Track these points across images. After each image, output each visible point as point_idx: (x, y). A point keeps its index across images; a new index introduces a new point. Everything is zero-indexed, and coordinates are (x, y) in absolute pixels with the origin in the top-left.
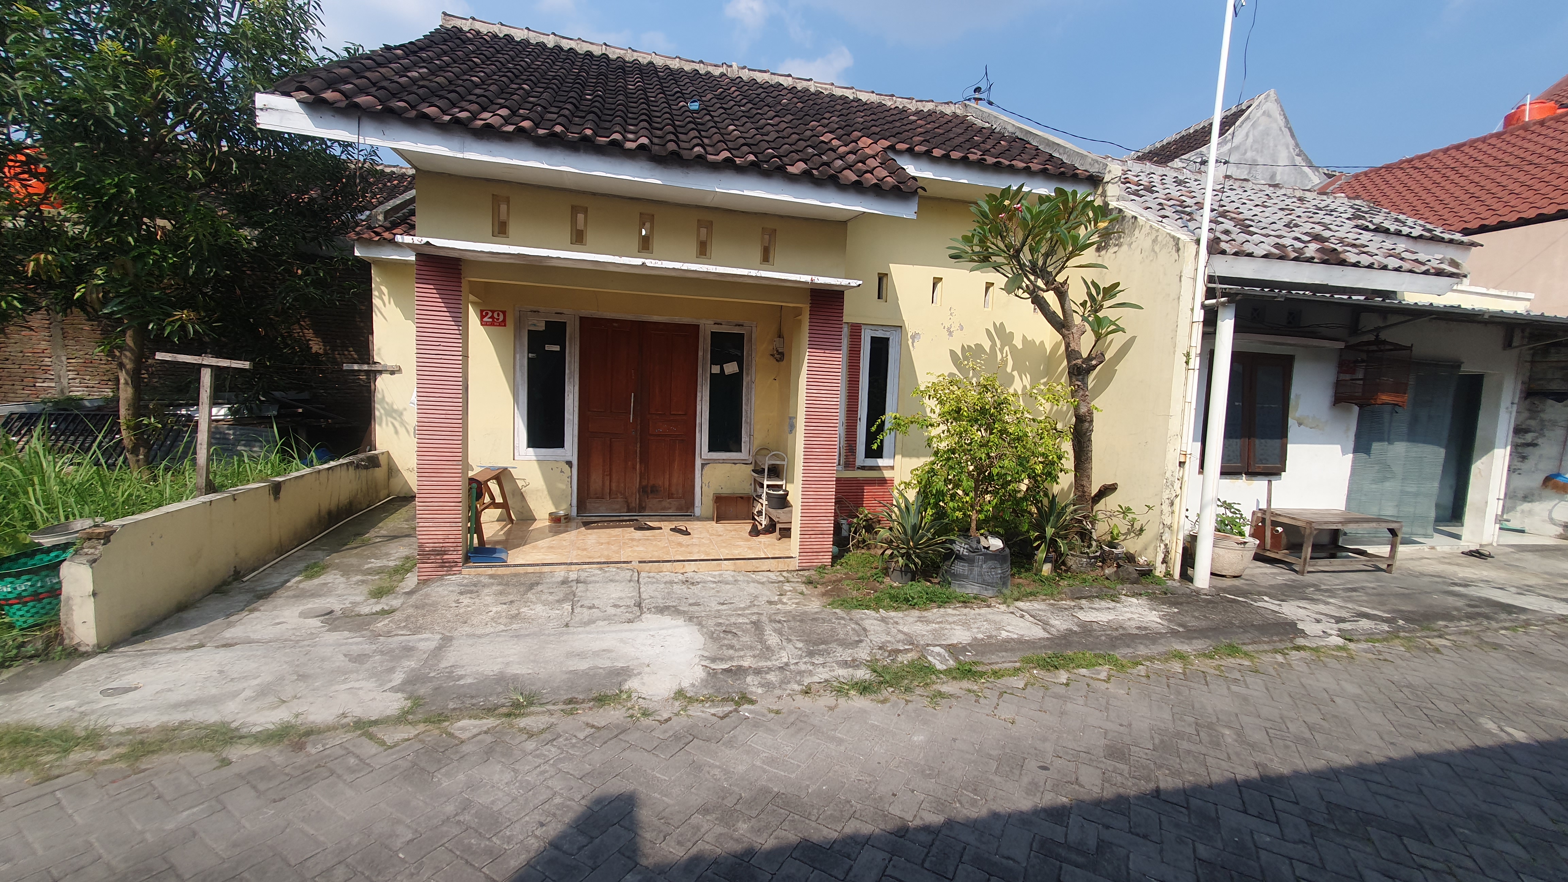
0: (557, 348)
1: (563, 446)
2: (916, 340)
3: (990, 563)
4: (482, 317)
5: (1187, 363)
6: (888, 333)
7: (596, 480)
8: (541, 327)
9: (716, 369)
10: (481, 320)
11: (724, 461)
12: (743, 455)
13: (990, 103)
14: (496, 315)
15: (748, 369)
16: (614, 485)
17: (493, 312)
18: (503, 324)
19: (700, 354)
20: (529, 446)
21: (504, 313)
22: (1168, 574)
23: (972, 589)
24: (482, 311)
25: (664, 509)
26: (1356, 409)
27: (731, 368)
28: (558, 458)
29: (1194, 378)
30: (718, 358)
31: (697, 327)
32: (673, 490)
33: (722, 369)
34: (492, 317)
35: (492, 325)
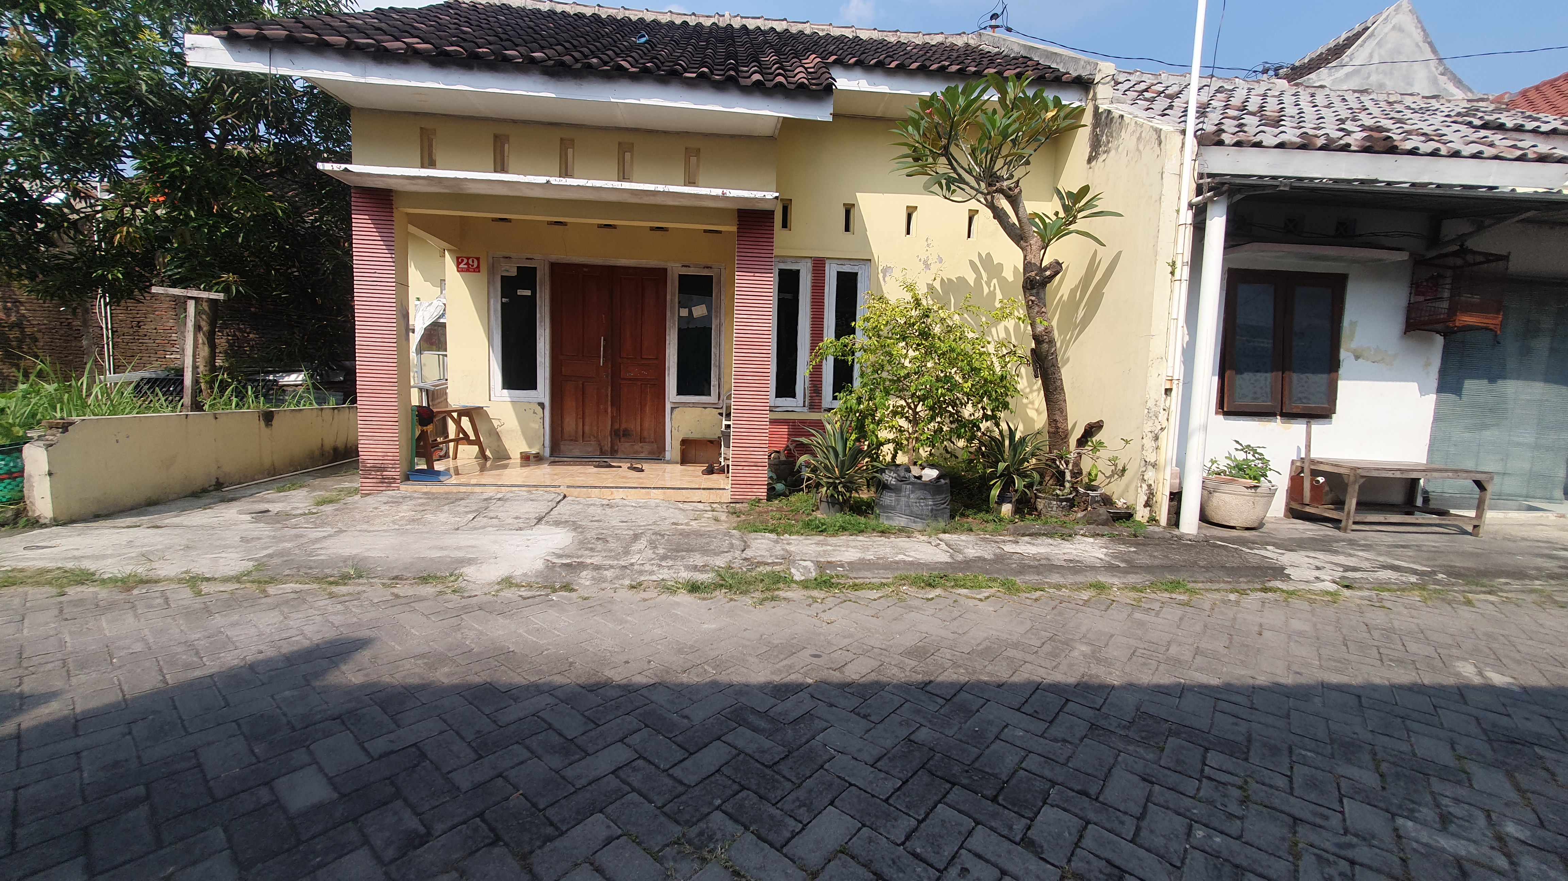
0: (528, 293)
1: (536, 389)
2: (888, 275)
3: (919, 493)
4: (458, 264)
5: (1172, 273)
6: (856, 268)
7: (570, 423)
8: (513, 272)
9: (684, 313)
10: (458, 267)
11: (694, 405)
12: (713, 398)
13: (1009, 30)
14: (470, 262)
15: (716, 312)
16: (587, 428)
17: (468, 259)
18: (477, 270)
19: (669, 297)
20: (504, 388)
21: (478, 259)
22: (1153, 520)
23: (900, 521)
24: (458, 258)
25: (636, 452)
26: (1440, 340)
27: (699, 311)
28: (531, 400)
29: (1182, 290)
30: (686, 302)
31: (665, 270)
32: (645, 434)
33: (690, 312)
34: (467, 264)
35: (468, 270)
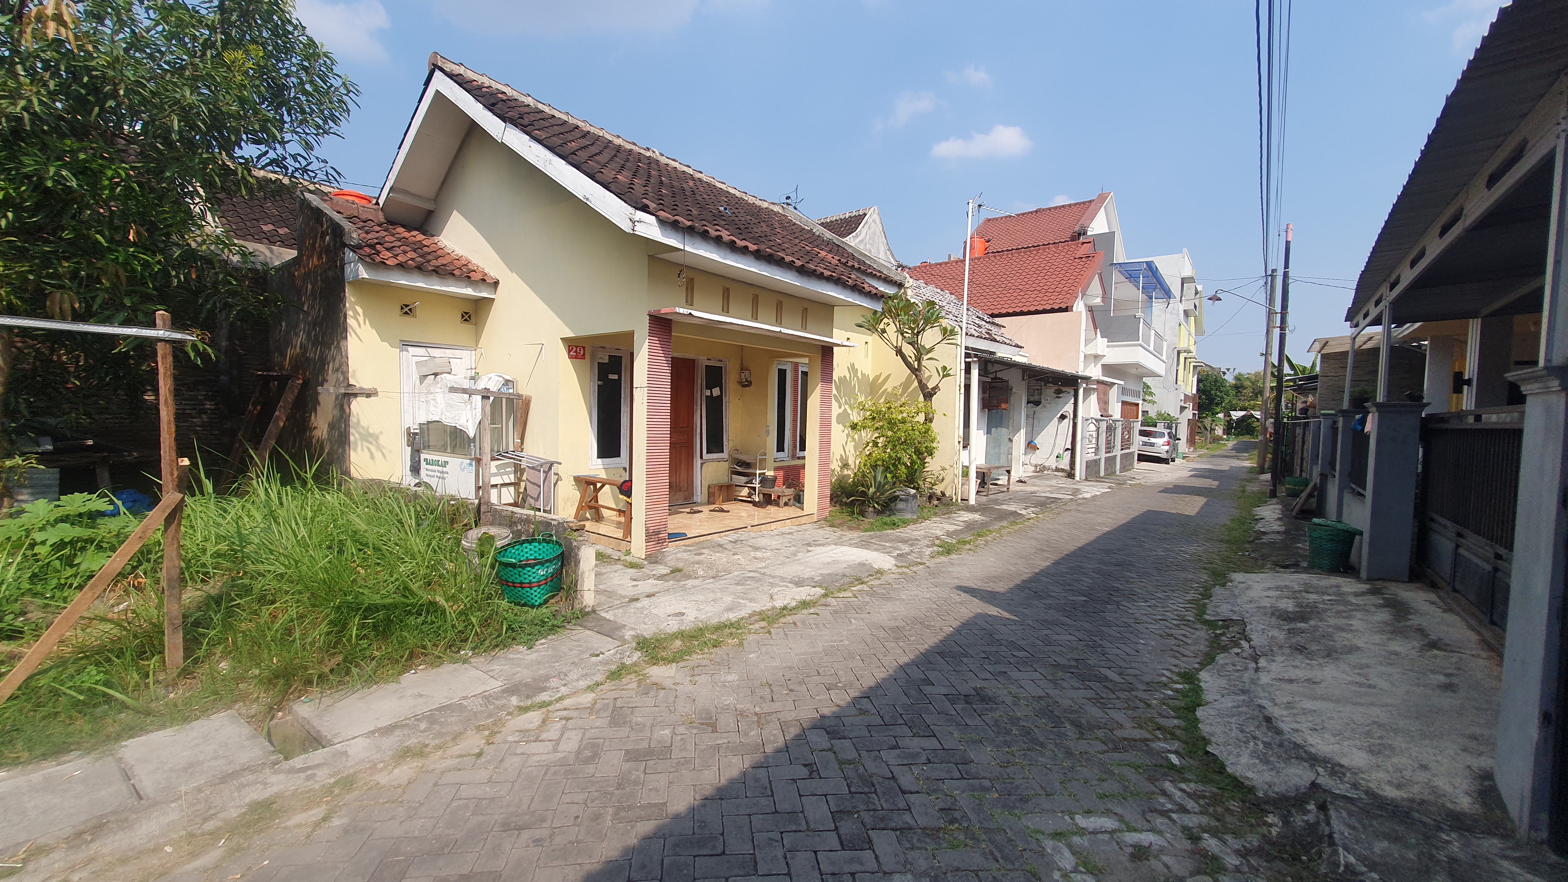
0: (616, 377)
1: (621, 456)
4: (569, 351)
5: (959, 390)
8: (606, 360)
9: (708, 393)
10: (569, 354)
11: (715, 460)
12: (724, 455)
13: (795, 208)
14: (578, 350)
15: (725, 393)
17: (577, 347)
18: (583, 357)
19: (699, 381)
20: (598, 457)
21: (584, 348)
22: (957, 500)
23: (908, 516)
24: (569, 346)
26: (987, 411)
27: (716, 392)
28: (617, 466)
30: (710, 387)
31: (697, 361)
32: (681, 485)
33: (711, 393)
34: (576, 352)
35: (576, 358)
